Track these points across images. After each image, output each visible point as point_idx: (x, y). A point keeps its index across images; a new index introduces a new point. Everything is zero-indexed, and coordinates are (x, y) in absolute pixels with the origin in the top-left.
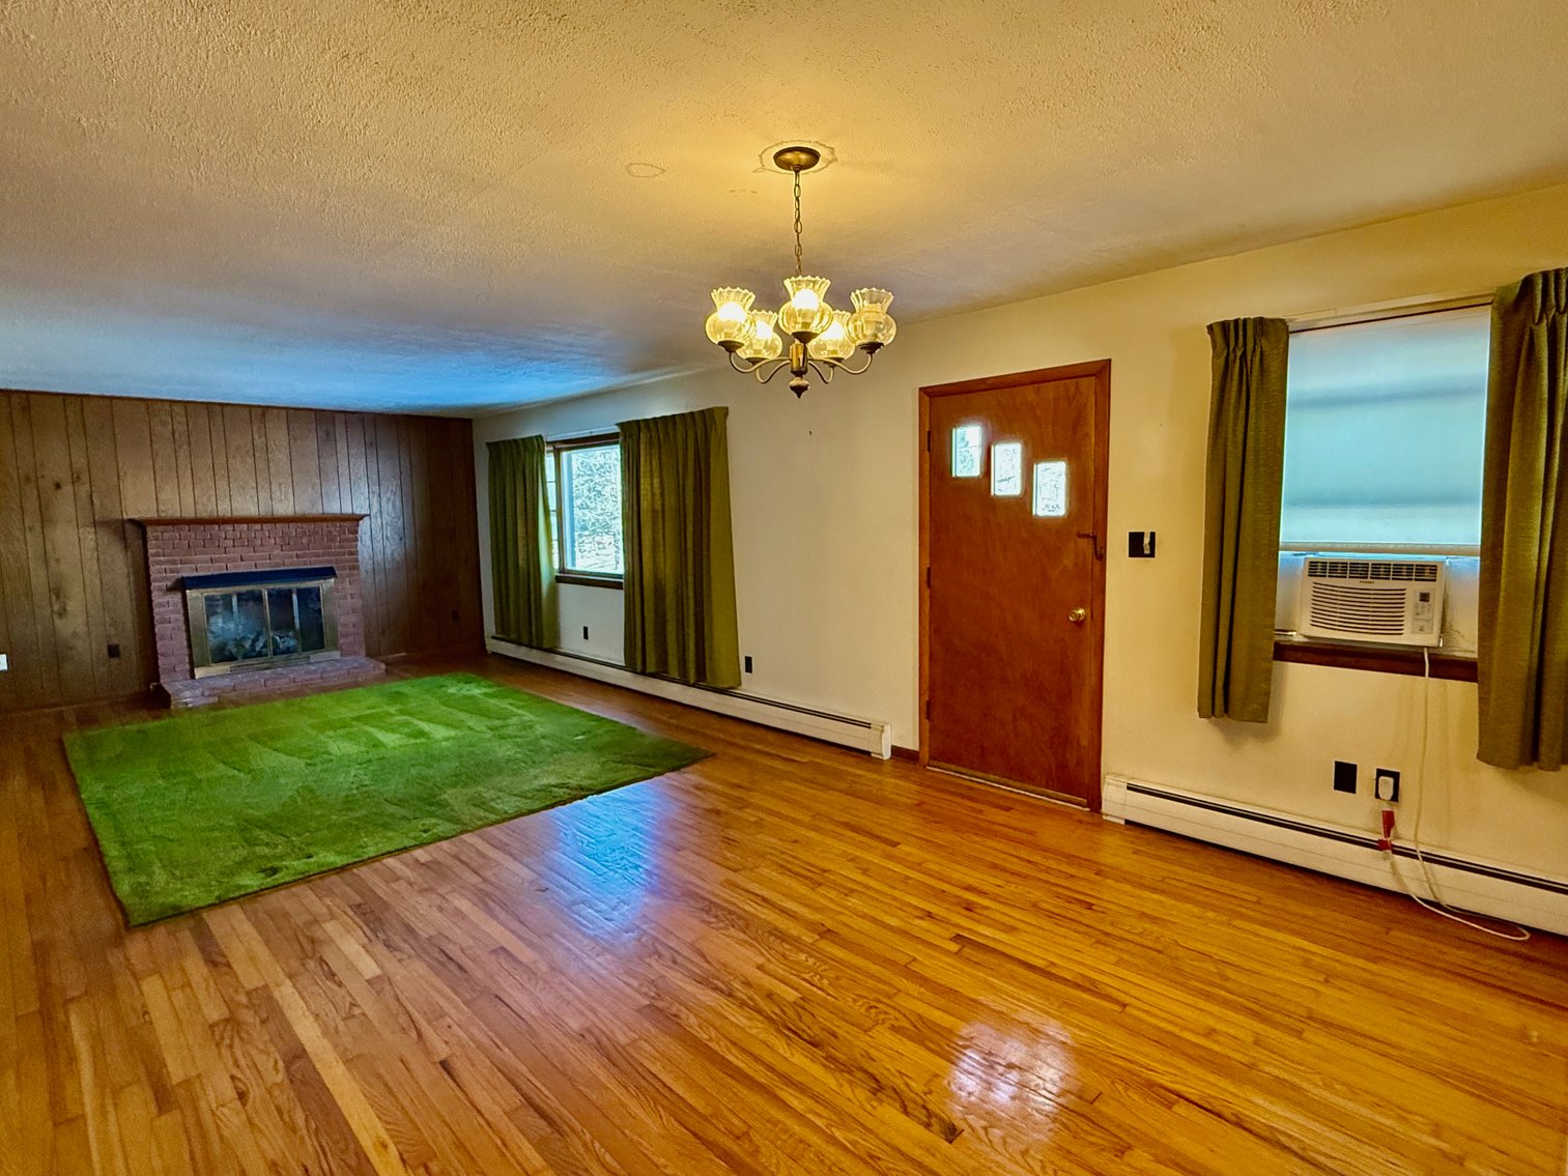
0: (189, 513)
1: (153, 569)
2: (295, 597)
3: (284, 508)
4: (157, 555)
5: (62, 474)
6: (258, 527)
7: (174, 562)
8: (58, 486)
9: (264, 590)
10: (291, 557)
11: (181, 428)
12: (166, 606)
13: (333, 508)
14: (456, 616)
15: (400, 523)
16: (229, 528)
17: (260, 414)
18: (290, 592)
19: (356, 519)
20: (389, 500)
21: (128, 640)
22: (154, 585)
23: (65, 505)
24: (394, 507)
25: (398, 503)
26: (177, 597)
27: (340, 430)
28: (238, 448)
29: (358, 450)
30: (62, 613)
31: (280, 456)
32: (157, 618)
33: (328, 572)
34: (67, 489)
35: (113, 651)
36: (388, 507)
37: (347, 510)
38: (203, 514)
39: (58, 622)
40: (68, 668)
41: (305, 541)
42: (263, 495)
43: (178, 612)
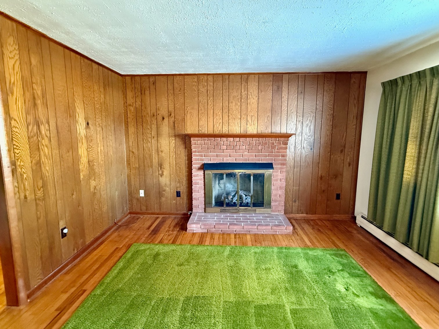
0: (211, 132)
1: (193, 158)
2: (252, 178)
3: (252, 130)
4: (195, 152)
5: (165, 114)
6: (238, 139)
7: (201, 156)
8: (163, 118)
9: (238, 172)
10: (252, 156)
11: (210, 88)
12: (198, 176)
13: (277, 129)
14: (338, 197)
15: (312, 139)
16: (225, 139)
17: (245, 77)
18: (249, 176)
19: (288, 136)
20: (307, 125)
21: (183, 189)
22: (193, 166)
23: (165, 129)
24: (310, 129)
25: (312, 127)
26: (201, 173)
27: (285, 85)
28: (234, 97)
29: (294, 96)
30: (162, 175)
31: (253, 100)
32: (193, 181)
33: (269, 166)
34: (166, 120)
35: (178, 194)
36: (306, 130)
37: (284, 131)
38: (217, 132)
39: (160, 178)
40: (163, 199)
41: (260, 148)
42: (244, 122)
43: (201, 179)
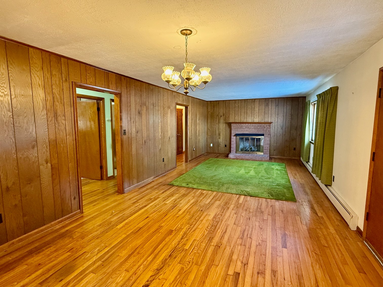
0: (239, 122)
1: (232, 131)
2: (255, 140)
3: (256, 120)
4: (233, 129)
5: (222, 114)
6: (250, 124)
7: (235, 131)
8: (221, 116)
9: (250, 137)
10: (256, 131)
11: (240, 105)
12: (234, 138)
13: (266, 120)
14: (295, 149)
15: (282, 124)
16: (244, 124)
17: (254, 100)
18: (254, 139)
19: (271, 123)
20: (280, 118)
21: (228, 144)
22: (232, 135)
23: (222, 120)
24: (281, 120)
25: (282, 120)
26: (235, 137)
27: (270, 103)
28: (249, 108)
29: (274, 107)
30: (220, 138)
31: (257, 109)
32: (232, 141)
33: (263, 135)
34: (222, 117)
35: (226, 146)
36: (279, 121)
37: (269, 121)
38: (242, 122)
39: (219, 140)
40: (220, 148)
41: (259, 127)
42: (253, 118)
43: (235, 140)
